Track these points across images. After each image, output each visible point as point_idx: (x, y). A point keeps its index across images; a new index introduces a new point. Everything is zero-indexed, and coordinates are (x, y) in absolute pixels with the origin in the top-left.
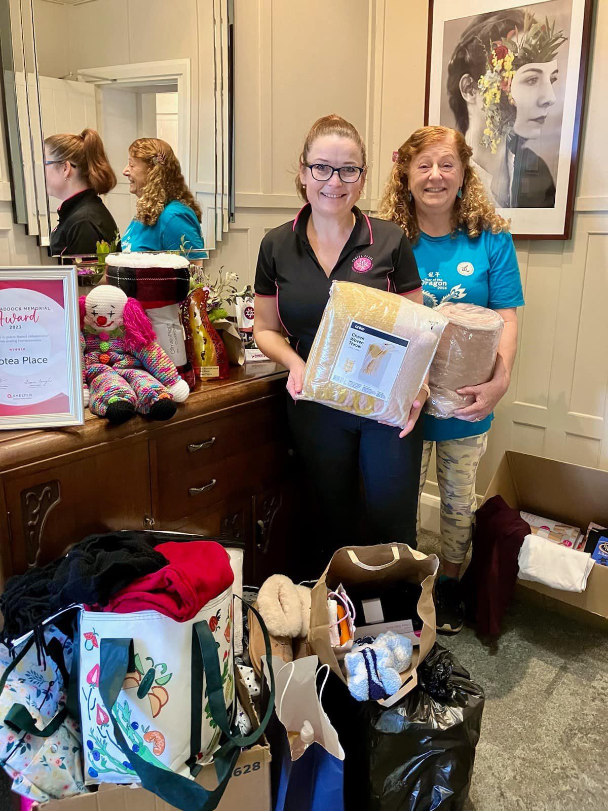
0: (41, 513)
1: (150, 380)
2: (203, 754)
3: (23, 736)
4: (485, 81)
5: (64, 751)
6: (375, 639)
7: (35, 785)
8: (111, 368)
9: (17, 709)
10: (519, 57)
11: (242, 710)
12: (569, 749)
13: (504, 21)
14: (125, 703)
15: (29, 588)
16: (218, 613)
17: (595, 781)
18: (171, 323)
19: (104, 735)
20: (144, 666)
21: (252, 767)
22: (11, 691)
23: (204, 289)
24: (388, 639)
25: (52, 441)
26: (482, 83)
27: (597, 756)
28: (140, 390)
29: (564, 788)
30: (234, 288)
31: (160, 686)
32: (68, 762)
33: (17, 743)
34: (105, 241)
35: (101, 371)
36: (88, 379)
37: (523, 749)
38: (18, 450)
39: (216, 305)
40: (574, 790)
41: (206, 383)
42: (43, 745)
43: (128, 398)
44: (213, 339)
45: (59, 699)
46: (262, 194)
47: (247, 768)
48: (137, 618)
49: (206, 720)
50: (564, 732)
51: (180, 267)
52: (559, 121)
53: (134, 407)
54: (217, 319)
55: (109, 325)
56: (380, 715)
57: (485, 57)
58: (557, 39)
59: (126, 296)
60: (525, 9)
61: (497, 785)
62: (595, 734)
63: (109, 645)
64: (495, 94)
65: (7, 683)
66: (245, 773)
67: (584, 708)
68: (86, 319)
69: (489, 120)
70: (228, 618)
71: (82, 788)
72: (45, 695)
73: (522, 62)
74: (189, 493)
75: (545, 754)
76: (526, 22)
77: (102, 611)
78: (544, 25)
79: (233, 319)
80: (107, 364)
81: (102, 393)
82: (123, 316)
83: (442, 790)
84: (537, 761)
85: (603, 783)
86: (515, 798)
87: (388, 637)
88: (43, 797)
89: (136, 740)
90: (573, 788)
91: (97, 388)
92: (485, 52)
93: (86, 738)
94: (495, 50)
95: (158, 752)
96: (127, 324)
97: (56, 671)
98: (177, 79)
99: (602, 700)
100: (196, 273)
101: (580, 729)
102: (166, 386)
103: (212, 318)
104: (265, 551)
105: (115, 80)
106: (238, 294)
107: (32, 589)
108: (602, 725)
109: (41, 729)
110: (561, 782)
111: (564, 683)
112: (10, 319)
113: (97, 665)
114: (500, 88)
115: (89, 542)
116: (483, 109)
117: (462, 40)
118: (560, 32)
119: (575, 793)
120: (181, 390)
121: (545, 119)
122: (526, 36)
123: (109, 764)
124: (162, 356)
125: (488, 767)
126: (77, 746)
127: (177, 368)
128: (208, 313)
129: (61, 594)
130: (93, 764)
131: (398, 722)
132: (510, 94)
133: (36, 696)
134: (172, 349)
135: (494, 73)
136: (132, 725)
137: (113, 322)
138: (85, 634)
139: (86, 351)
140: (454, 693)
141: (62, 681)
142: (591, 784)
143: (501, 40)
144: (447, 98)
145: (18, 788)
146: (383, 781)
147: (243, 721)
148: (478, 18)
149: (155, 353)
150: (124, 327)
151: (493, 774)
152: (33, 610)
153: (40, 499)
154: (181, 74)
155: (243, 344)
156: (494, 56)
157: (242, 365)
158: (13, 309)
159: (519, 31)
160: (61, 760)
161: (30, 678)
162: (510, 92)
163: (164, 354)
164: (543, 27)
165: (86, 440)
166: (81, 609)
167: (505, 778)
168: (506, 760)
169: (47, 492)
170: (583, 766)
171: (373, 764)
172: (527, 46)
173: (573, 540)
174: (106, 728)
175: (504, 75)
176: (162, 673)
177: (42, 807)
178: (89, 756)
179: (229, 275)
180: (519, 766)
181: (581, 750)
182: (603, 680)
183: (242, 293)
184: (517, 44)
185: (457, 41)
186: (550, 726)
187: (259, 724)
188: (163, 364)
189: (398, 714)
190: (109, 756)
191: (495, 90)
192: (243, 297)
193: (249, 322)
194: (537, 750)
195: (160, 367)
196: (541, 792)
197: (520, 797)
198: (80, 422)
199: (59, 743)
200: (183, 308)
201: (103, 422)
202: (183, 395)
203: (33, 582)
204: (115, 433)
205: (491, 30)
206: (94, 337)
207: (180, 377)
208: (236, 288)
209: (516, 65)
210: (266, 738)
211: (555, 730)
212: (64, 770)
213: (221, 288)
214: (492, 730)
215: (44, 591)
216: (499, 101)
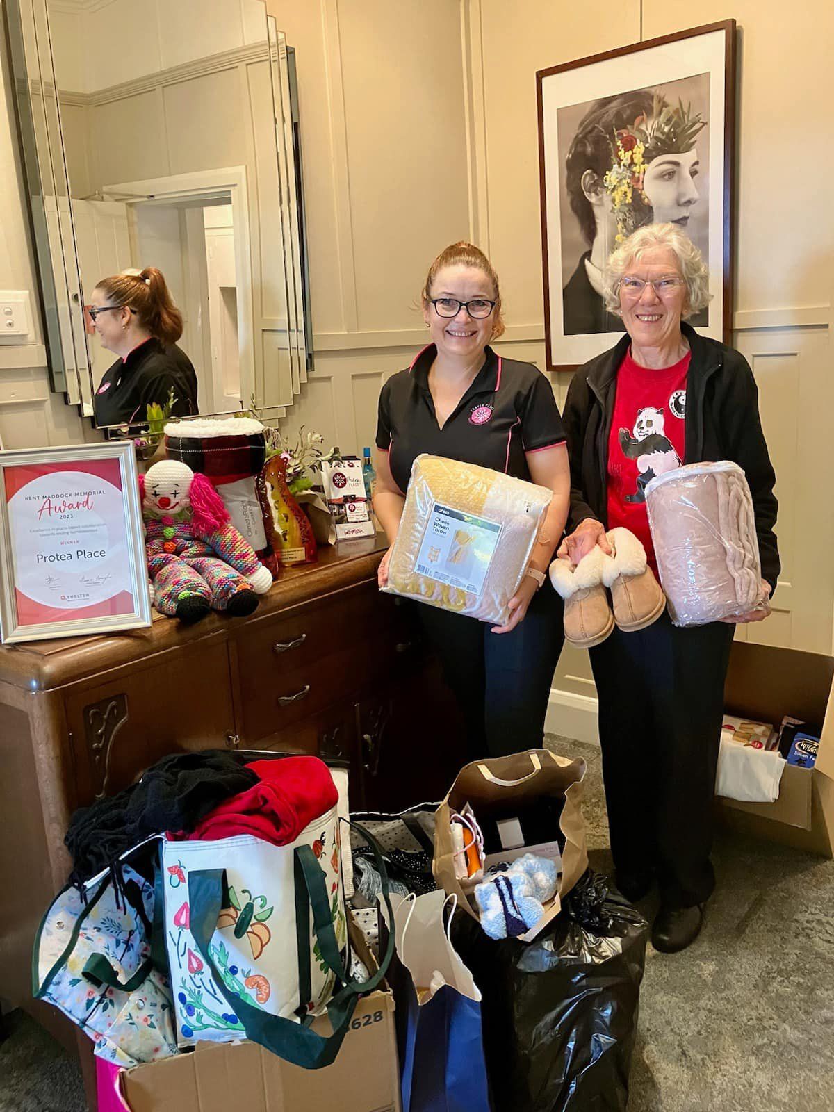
0: (107, 732)
1: (225, 570)
2: (315, 1004)
3: (104, 990)
4: (612, 177)
5: (152, 1007)
6: (510, 865)
7: (121, 1048)
8: (178, 558)
9: (96, 960)
10: (650, 148)
11: (358, 959)
12: (767, 995)
13: (628, 106)
14: (221, 945)
15: (100, 821)
16: (322, 836)
17: (799, 1031)
18: (246, 499)
19: (198, 985)
20: (240, 901)
21: (373, 1018)
22: (86, 940)
23: (283, 456)
24: (525, 864)
25: (116, 647)
26: (608, 179)
27: (802, 1003)
28: (214, 582)
29: (760, 1042)
30: (318, 451)
31: (260, 922)
32: (157, 1020)
33: (97, 999)
34: (157, 403)
35: (165, 563)
36: (152, 573)
37: (709, 999)
38: (78, 660)
39: (298, 474)
40: (774, 1044)
41: (290, 569)
42: (128, 1000)
43: (201, 592)
44: (296, 515)
45: (141, 951)
46: (346, 333)
47: (367, 1018)
48: (229, 845)
49: (315, 963)
50: (759, 977)
51: (253, 433)
52: (704, 221)
53: (209, 601)
54: (301, 491)
55: (173, 507)
56: (523, 951)
57: (610, 149)
58: (694, 124)
59: (192, 472)
60: (653, 90)
61: (677, 1043)
62: (799, 976)
63: (198, 879)
64: (626, 192)
65: (81, 931)
66: (365, 1025)
67: (784, 946)
68: (146, 502)
69: (621, 224)
70: (334, 843)
71: (174, 1050)
72: (125, 946)
73: (654, 153)
74: (277, 702)
75: (736, 1003)
76: (655, 104)
77: (188, 839)
78: (677, 109)
79: (319, 488)
80: (173, 553)
81: (169, 588)
82: (190, 496)
83: (603, 1038)
84: (726, 1012)
85: (810, 1033)
86: (699, 1057)
87: (526, 862)
88: (131, 1062)
89: (236, 987)
90: (771, 1042)
91: (163, 583)
92: (609, 144)
93: (177, 990)
94: (621, 140)
95: (262, 999)
96: (195, 504)
97: (135, 919)
98: (230, 191)
99: (808, 936)
100: (272, 437)
101: (780, 972)
102: (244, 575)
103: (293, 490)
104: (375, 772)
105: (152, 196)
106: (323, 458)
107: (103, 821)
108: (807, 966)
109: (124, 983)
110: (756, 1035)
111: (759, 918)
112: (60, 508)
113: (186, 903)
114: (631, 185)
115: (166, 763)
116: (612, 211)
117: (580, 131)
118: (697, 116)
119: (774, 1047)
120: (262, 578)
121: (689, 221)
122: (656, 122)
123: (207, 1019)
124: (239, 539)
125: (666, 1022)
126: (166, 1003)
127: (256, 552)
128: (289, 484)
129: (140, 822)
130: (187, 1021)
131: (545, 958)
132: (643, 192)
133: (115, 946)
134: (249, 530)
135: (622, 167)
136: (230, 970)
137: (177, 503)
138: (169, 869)
139: (148, 540)
140: (611, 922)
141: (143, 931)
142: (794, 1035)
143: (627, 129)
144: (568, 200)
145: (101, 1053)
146: (531, 1032)
147: (359, 971)
148: (598, 103)
149: (229, 536)
150: (191, 508)
151: (672, 1029)
152: (107, 845)
153: (105, 717)
154: (234, 185)
155: (334, 518)
156: (620, 148)
157: (333, 544)
158: (62, 496)
159: (648, 117)
160: (149, 1018)
161: (107, 927)
162: (643, 189)
163: (240, 537)
164: (676, 111)
165: (155, 643)
166: (163, 839)
167: (687, 1034)
168: (688, 1013)
169: (113, 708)
170: (784, 1015)
171: (518, 1011)
172: (659, 135)
173: (764, 741)
174: (200, 976)
175: (634, 169)
176: (261, 907)
177: (130, 1073)
178: (181, 1011)
179: (311, 436)
180: (705, 1018)
181: (781, 996)
182: (809, 912)
183: (329, 456)
184: (647, 132)
185: (574, 131)
186: (743, 970)
187: (379, 968)
188: (239, 549)
189: (544, 949)
190: (205, 1009)
191: (625, 188)
192: (330, 461)
193: (339, 491)
194: (727, 999)
195: (237, 552)
196: (732, 1047)
197: (706, 1054)
198: (147, 623)
199: (146, 999)
200: (257, 480)
201: (173, 622)
202: (265, 584)
203: (104, 814)
204: (189, 633)
205: (614, 117)
206: (156, 522)
207: (260, 563)
208: (320, 451)
209: (648, 157)
210: (387, 983)
211: (748, 975)
212: (153, 1029)
213: (303, 452)
214: (669, 979)
215: (120, 822)
216: (630, 201)
